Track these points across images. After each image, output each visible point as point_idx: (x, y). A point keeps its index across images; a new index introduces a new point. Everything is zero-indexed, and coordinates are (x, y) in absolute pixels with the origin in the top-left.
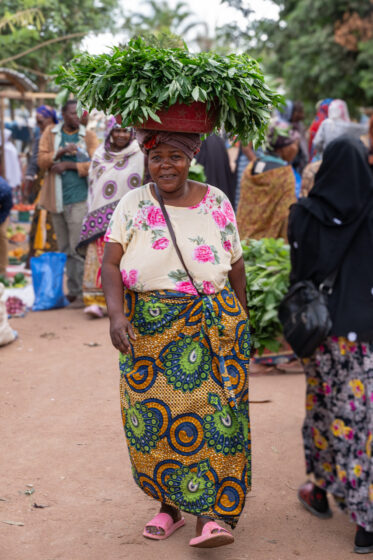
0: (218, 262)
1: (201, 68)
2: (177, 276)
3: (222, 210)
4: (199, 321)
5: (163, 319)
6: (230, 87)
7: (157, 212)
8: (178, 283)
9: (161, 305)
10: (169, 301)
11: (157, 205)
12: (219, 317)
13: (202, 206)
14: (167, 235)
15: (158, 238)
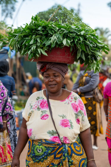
0: (72, 128)
1: (67, 30)
2: (52, 133)
3: (77, 103)
4: (61, 157)
5: (43, 155)
6: (82, 39)
7: (45, 102)
8: (52, 137)
9: (43, 147)
10: (47, 146)
11: (46, 99)
12: (71, 156)
13: (67, 100)
14: (48, 113)
15: (44, 114)
